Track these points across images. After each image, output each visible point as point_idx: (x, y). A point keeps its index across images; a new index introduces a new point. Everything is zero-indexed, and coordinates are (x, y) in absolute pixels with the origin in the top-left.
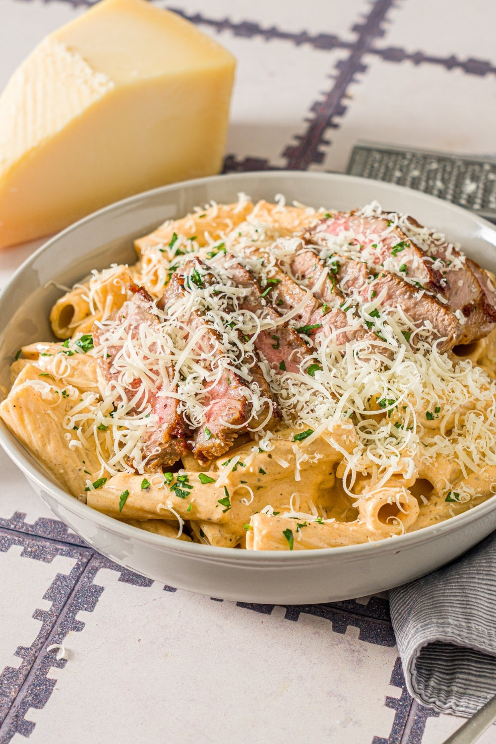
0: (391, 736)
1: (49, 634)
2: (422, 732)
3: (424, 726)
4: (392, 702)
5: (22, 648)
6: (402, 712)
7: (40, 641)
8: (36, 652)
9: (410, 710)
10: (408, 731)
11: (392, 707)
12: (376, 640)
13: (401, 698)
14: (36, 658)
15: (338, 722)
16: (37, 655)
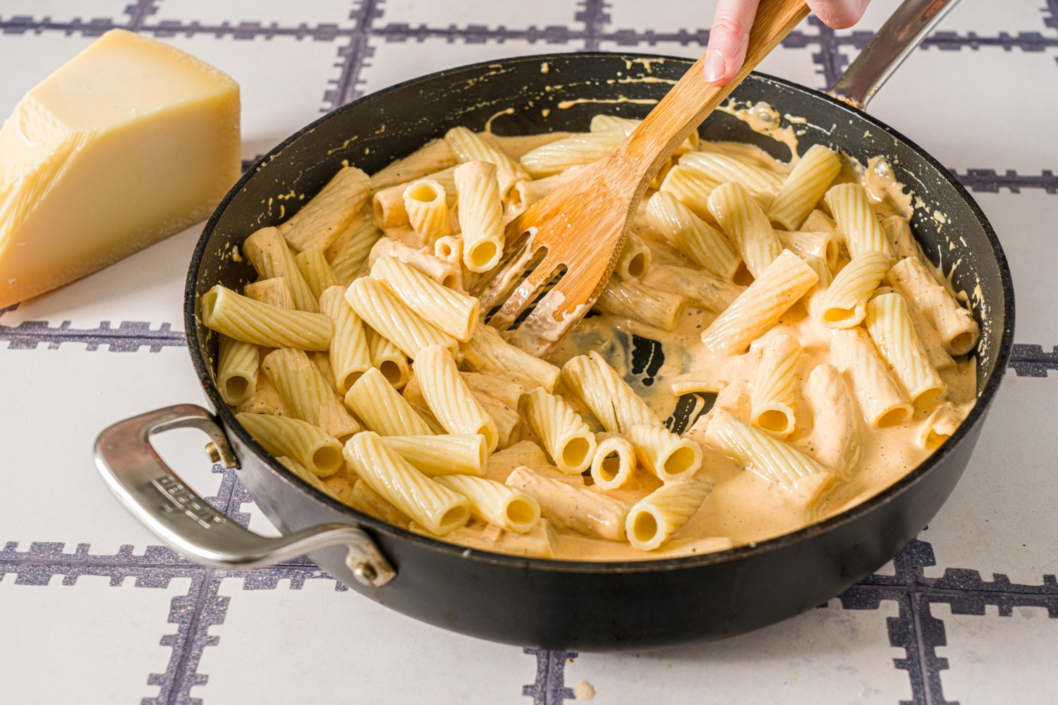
0: (914, 697)
1: (547, 667)
2: (940, 686)
3: (939, 680)
4: (901, 664)
5: (526, 687)
6: (914, 671)
7: (542, 675)
8: (542, 687)
9: (920, 667)
10: (927, 689)
11: (903, 668)
12: (860, 605)
13: (908, 657)
14: (545, 693)
15: (860, 694)
16: (544, 690)
